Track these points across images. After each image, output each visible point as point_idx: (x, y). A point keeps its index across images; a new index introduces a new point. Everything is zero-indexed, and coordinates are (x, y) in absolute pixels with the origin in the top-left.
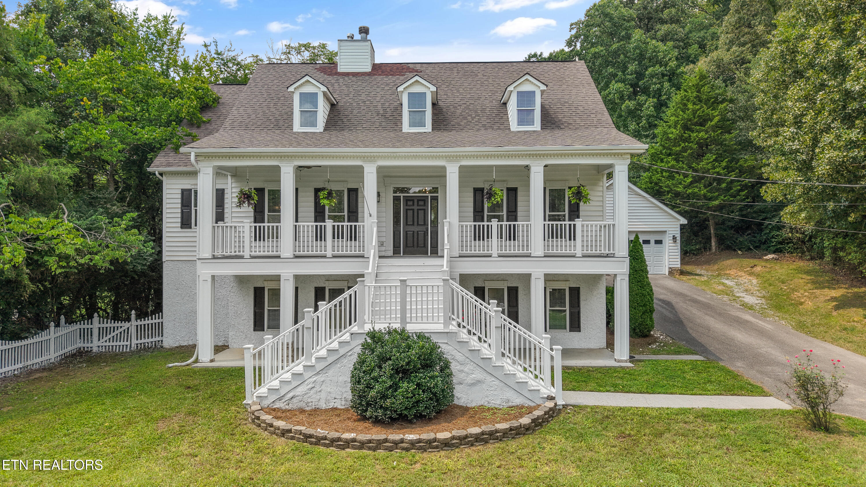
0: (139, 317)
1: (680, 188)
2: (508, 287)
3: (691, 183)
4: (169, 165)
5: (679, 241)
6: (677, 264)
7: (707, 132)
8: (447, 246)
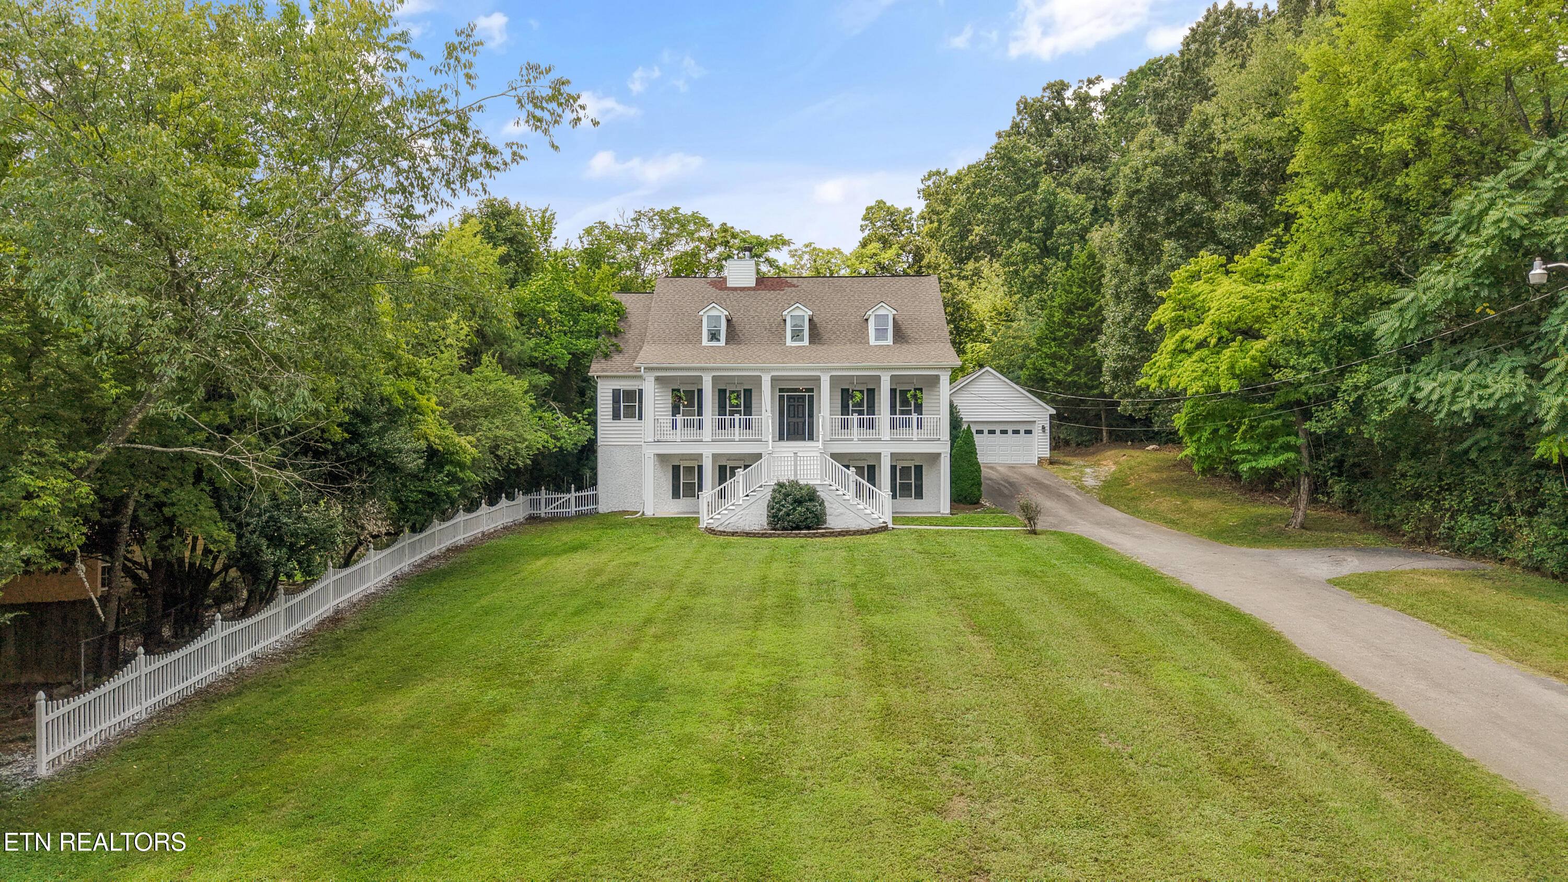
0: (577, 490)
1: (1060, 377)
2: (866, 463)
3: (1073, 371)
4: (603, 370)
5: (1048, 431)
6: (1047, 454)
7: (1088, 317)
8: (821, 432)
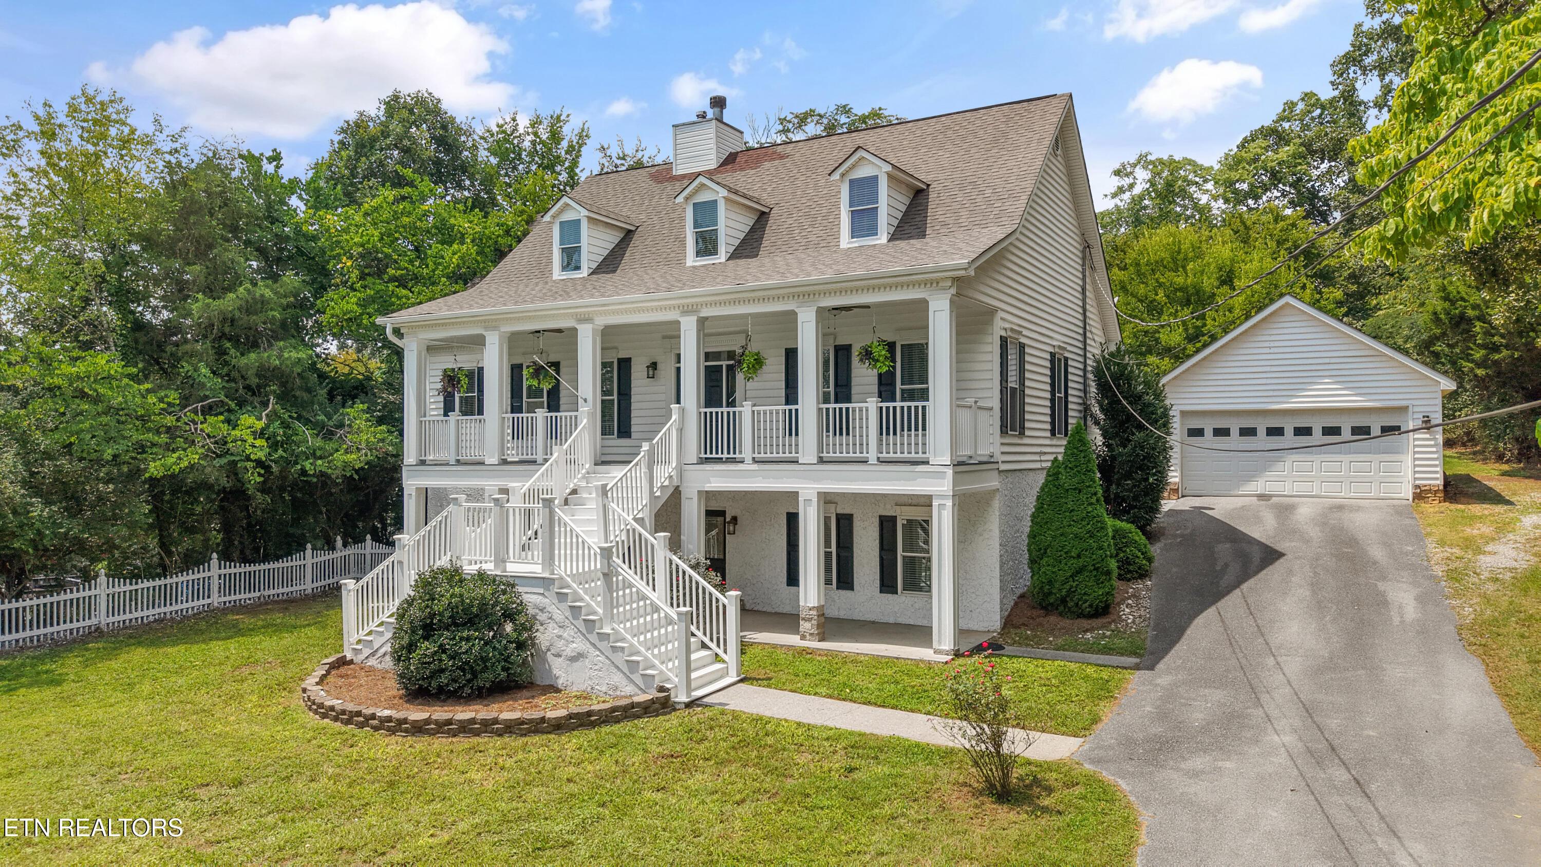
2: (837, 515)
5: (1439, 427)
6: (1436, 479)
